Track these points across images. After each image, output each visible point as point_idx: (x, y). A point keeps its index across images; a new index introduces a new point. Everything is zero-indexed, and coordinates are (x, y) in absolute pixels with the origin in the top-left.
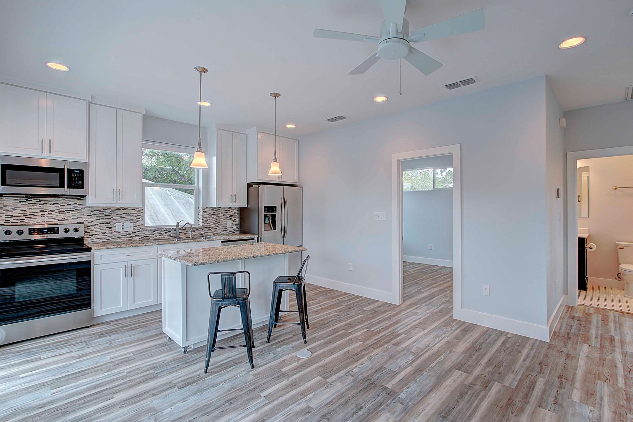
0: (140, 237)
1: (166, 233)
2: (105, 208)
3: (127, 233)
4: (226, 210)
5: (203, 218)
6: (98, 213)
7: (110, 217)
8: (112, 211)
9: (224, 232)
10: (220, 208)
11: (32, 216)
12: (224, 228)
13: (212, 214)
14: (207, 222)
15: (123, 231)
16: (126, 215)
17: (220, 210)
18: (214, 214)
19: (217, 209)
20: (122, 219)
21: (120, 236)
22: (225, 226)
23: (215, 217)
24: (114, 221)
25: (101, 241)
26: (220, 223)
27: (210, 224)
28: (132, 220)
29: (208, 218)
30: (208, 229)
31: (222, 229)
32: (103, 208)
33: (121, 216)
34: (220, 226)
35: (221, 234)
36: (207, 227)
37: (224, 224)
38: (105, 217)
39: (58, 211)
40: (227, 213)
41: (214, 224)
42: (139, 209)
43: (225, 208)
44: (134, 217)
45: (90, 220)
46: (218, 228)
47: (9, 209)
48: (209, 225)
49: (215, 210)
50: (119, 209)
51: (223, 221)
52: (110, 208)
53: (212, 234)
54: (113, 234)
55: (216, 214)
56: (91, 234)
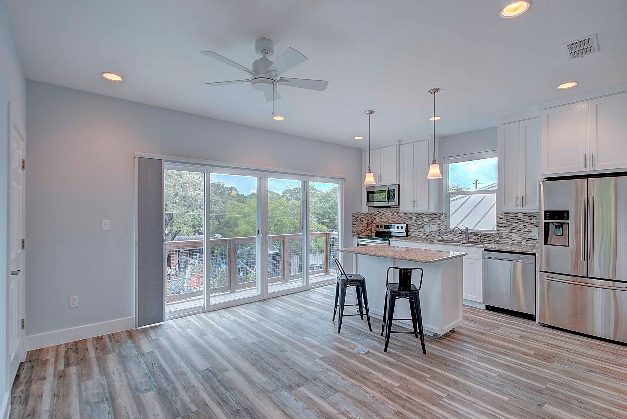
0: (441, 237)
1: (461, 236)
2: (419, 214)
3: (432, 233)
4: (531, 216)
5: (498, 224)
6: (415, 217)
7: (422, 220)
8: (424, 215)
9: (527, 243)
10: (521, 214)
11: (388, 218)
12: (527, 237)
13: (510, 220)
14: (504, 229)
15: (429, 231)
16: (431, 219)
17: (522, 216)
18: (512, 221)
19: (517, 215)
20: (429, 222)
21: (428, 234)
22: (528, 235)
23: (514, 223)
24: (424, 223)
25: (417, 237)
26: (522, 231)
27: (508, 231)
28: (435, 223)
29: (504, 225)
30: (504, 237)
31: (525, 238)
32: (418, 213)
33: (428, 219)
34: (521, 234)
35: (522, 244)
36: (503, 234)
37: (527, 233)
38: (419, 220)
39: (397, 215)
40: (533, 220)
41: (513, 232)
42: (440, 214)
43: (529, 214)
44: (436, 220)
45: (412, 222)
46: (518, 237)
47: (381, 214)
48: (507, 233)
49: (513, 215)
50: (427, 214)
51: (527, 229)
52: (422, 214)
53: (510, 243)
54: (424, 232)
55: (516, 221)
56: (412, 231)
